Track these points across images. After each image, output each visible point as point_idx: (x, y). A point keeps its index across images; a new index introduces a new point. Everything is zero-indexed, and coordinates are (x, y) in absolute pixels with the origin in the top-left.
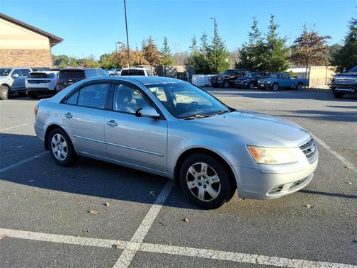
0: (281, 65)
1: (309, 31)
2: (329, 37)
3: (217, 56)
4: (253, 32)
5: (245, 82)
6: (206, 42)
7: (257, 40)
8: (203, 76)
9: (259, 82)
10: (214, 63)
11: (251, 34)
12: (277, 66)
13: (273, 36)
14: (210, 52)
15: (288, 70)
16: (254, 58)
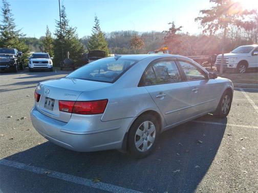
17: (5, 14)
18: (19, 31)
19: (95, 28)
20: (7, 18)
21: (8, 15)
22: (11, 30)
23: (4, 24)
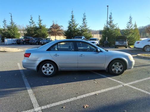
0: (46, 35)
1: (55, 24)
2: (62, 26)
3: (13, 30)
4: (31, 21)
5: (34, 42)
6: (6, 23)
7: (33, 25)
8: (11, 39)
9: (40, 42)
10: (12, 33)
11: (30, 22)
12: (44, 36)
13: (41, 24)
14: (9, 28)
15: (48, 37)
16: (33, 32)
17: (84, 20)
18: (89, 28)
19: (129, 22)
20: (84, 22)
21: (85, 21)
22: (85, 28)
23: (83, 25)
